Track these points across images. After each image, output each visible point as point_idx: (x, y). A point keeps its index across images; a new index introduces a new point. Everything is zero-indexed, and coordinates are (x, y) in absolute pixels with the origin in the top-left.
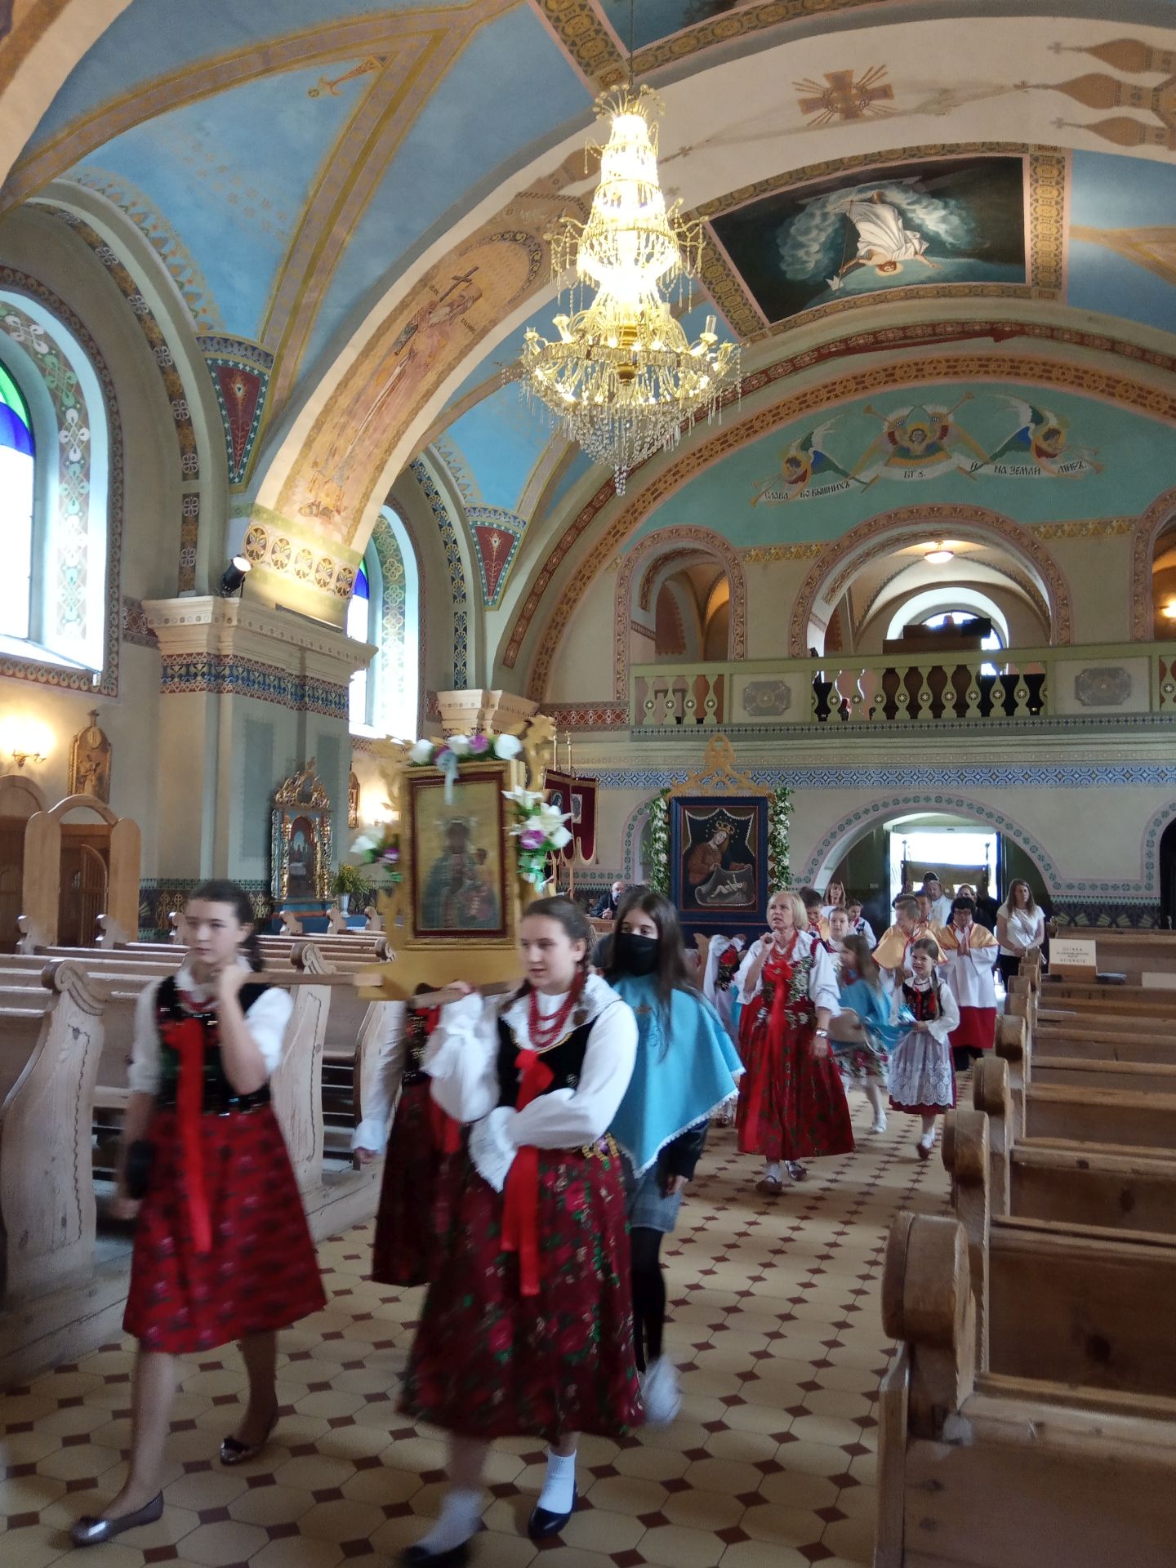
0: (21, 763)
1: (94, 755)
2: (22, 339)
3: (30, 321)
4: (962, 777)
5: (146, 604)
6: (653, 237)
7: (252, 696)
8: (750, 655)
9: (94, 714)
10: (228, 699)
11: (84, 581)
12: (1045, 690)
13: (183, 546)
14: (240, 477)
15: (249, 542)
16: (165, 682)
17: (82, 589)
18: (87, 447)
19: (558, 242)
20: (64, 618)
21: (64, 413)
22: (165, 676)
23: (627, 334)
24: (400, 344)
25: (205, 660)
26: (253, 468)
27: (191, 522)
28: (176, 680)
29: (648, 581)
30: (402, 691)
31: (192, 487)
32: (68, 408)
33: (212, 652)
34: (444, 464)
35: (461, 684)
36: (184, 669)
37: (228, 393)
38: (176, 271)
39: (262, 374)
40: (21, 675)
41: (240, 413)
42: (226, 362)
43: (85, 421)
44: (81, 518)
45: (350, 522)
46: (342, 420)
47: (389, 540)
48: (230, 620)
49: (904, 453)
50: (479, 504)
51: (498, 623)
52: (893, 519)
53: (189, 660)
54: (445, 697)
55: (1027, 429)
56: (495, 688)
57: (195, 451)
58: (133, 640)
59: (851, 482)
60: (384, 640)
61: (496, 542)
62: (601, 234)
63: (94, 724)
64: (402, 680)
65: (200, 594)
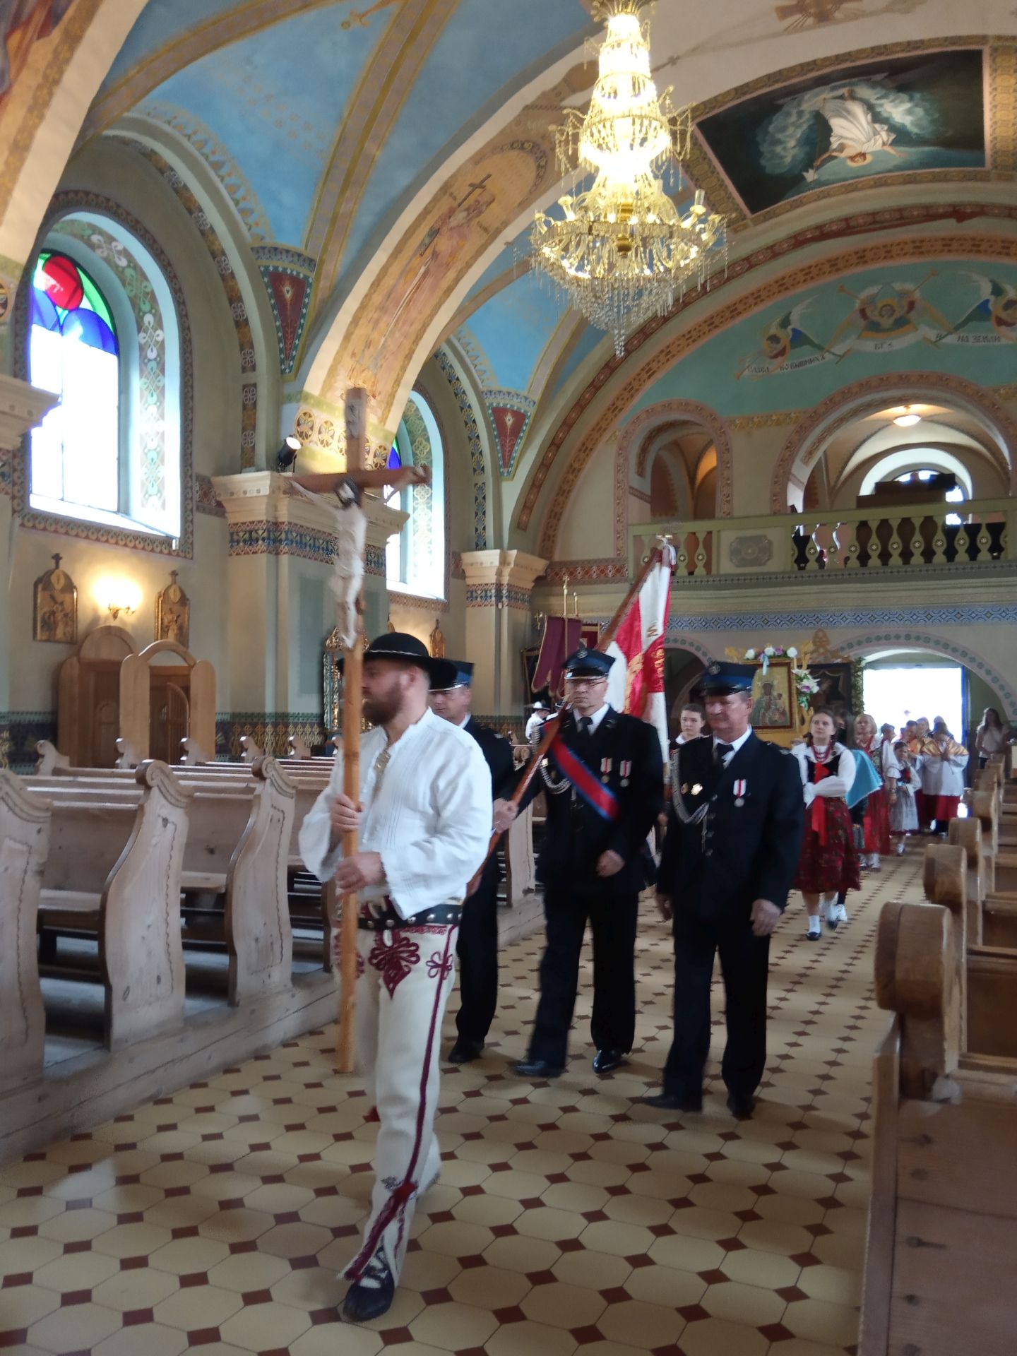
0: (115, 615)
1: (176, 608)
2: (105, 254)
3: (110, 239)
4: (929, 616)
6: (646, 122)
7: (304, 557)
8: (736, 513)
9: (174, 574)
10: (285, 559)
11: (162, 461)
12: (1005, 537)
13: (244, 430)
14: (291, 368)
15: (299, 424)
16: (232, 546)
17: (161, 468)
18: (161, 347)
19: (562, 132)
20: (147, 493)
21: (142, 318)
22: (232, 541)
23: (624, 211)
24: (424, 247)
25: (265, 527)
26: (301, 360)
27: (250, 408)
28: (241, 544)
29: (644, 450)
30: (430, 552)
31: (249, 378)
32: (145, 313)
33: (271, 520)
34: (463, 353)
35: (481, 545)
37: (278, 295)
38: (232, 189)
39: (306, 277)
40: (113, 541)
41: (289, 313)
42: (276, 268)
43: (159, 324)
44: (158, 408)
45: (384, 406)
46: (376, 315)
47: (417, 422)
49: (874, 327)
50: (495, 387)
51: (512, 492)
52: (865, 387)
53: (252, 527)
54: (468, 557)
55: (987, 301)
56: (510, 548)
57: (252, 347)
58: (204, 511)
59: (827, 355)
60: (414, 509)
61: (509, 420)
62: (599, 122)
63: (174, 582)
64: (430, 542)
65: (259, 470)
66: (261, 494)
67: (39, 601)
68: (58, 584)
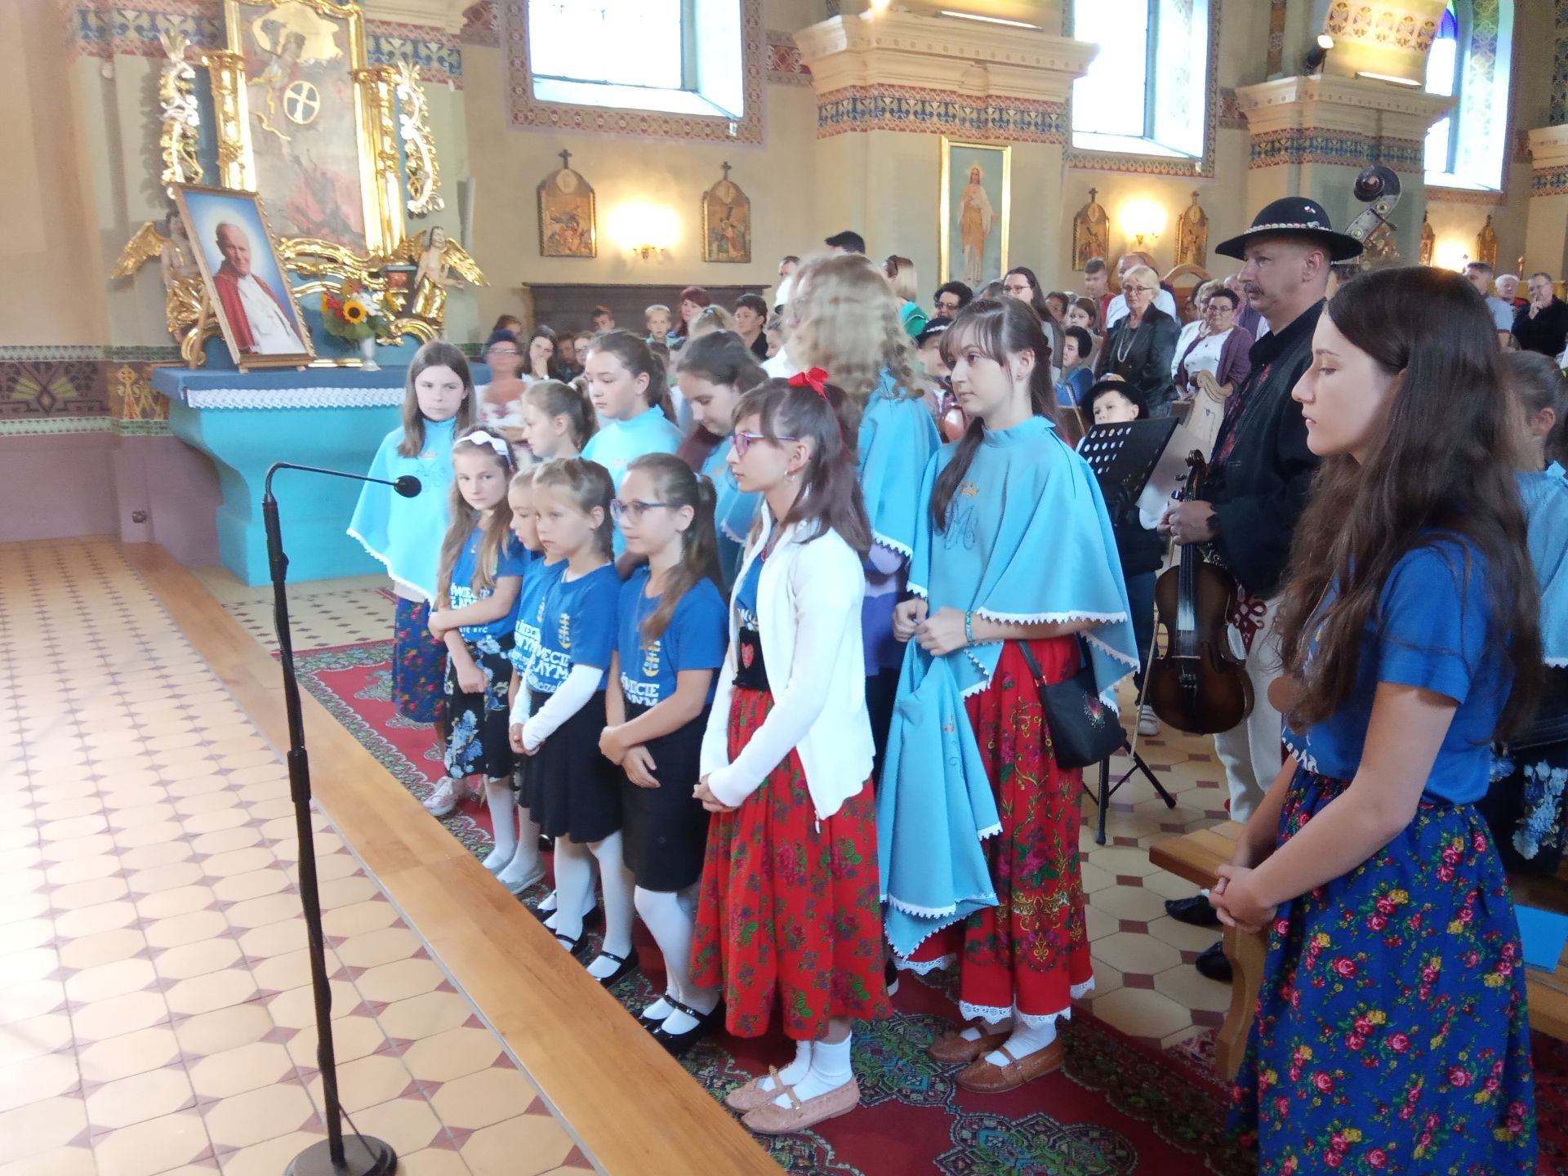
1: (1194, 229)
5: (1239, 91)
9: (1195, 194)
10: (1307, 168)
13: (1272, 31)
15: (1332, 17)
16: (1253, 158)
17: (1186, 87)
20: (1172, 114)
22: (1253, 153)
25: (1288, 135)
27: (1279, 8)
28: (1263, 156)
33: (1295, 127)
35: (1557, 119)
36: (1269, 146)
40: (1141, 169)
44: (1186, 24)
48: (1311, 96)
53: (1274, 137)
54: (1538, 135)
58: (1227, 125)
60: (1471, 82)
63: (1195, 203)
64: (1488, 121)
65: (1285, 76)
66: (1287, 101)
67: (1078, 234)
68: (1094, 216)
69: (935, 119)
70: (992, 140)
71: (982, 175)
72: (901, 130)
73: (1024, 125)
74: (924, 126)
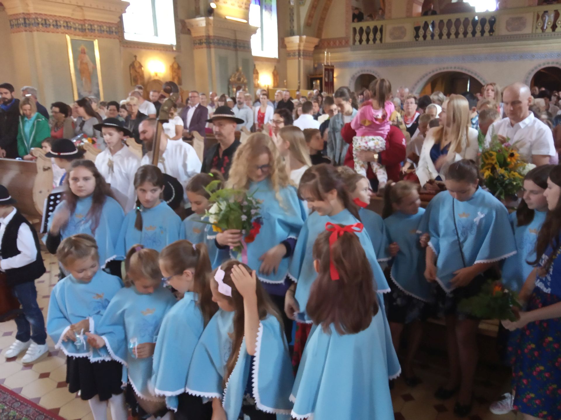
0: (156, 75)
1: (177, 71)
4: (464, 59)
5: (186, 21)
7: (220, 48)
8: (393, 17)
9: (175, 58)
10: (213, 50)
12: (496, 26)
16: (194, 45)
25: (205, 38)
28: (197, 45)
33: (207, 35)
35: (292, 34)
36: (199, 41)
48: (211, 25)
51: (304, 11)
53: (201, 38)
54: (287, 39)
56: (303, 35)
58: (183, 33)
60: (266, 21)
63: (175, 61)
65: (201, 16)
66: (203, 26)
67: (131, 72)
68: (137, 66)
69: (62, 28)
70: (89, 37)
71: (86, 50)
72: (47, 32)
73: (101, 31)
74: (58, 30)
